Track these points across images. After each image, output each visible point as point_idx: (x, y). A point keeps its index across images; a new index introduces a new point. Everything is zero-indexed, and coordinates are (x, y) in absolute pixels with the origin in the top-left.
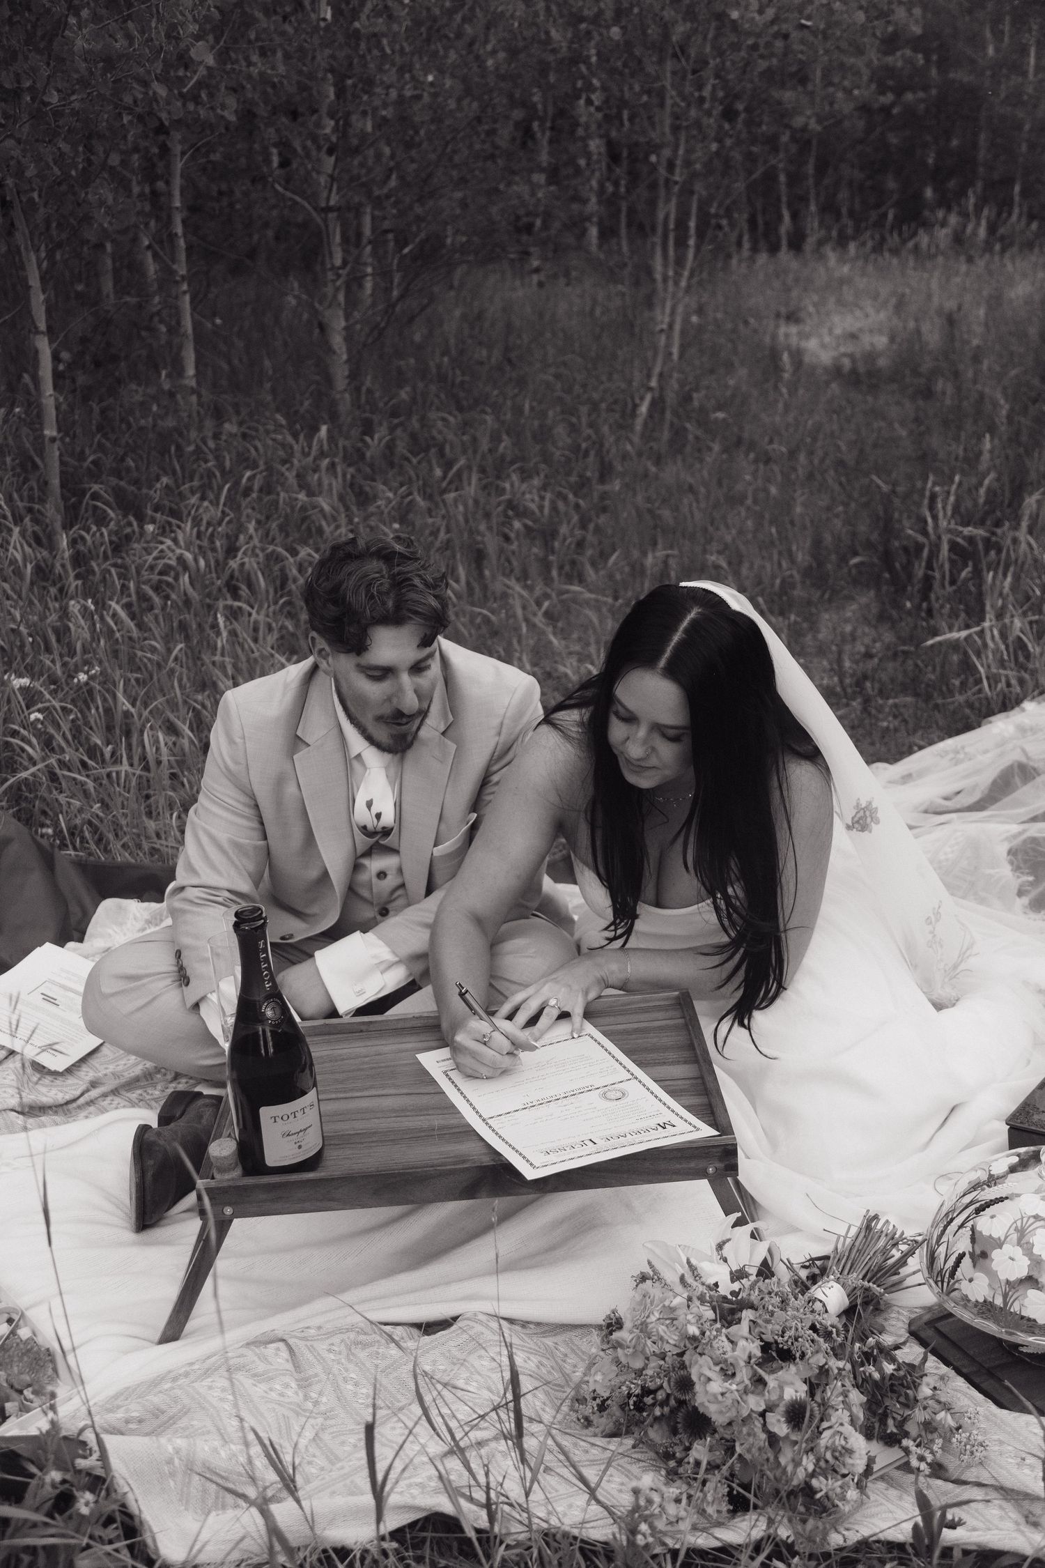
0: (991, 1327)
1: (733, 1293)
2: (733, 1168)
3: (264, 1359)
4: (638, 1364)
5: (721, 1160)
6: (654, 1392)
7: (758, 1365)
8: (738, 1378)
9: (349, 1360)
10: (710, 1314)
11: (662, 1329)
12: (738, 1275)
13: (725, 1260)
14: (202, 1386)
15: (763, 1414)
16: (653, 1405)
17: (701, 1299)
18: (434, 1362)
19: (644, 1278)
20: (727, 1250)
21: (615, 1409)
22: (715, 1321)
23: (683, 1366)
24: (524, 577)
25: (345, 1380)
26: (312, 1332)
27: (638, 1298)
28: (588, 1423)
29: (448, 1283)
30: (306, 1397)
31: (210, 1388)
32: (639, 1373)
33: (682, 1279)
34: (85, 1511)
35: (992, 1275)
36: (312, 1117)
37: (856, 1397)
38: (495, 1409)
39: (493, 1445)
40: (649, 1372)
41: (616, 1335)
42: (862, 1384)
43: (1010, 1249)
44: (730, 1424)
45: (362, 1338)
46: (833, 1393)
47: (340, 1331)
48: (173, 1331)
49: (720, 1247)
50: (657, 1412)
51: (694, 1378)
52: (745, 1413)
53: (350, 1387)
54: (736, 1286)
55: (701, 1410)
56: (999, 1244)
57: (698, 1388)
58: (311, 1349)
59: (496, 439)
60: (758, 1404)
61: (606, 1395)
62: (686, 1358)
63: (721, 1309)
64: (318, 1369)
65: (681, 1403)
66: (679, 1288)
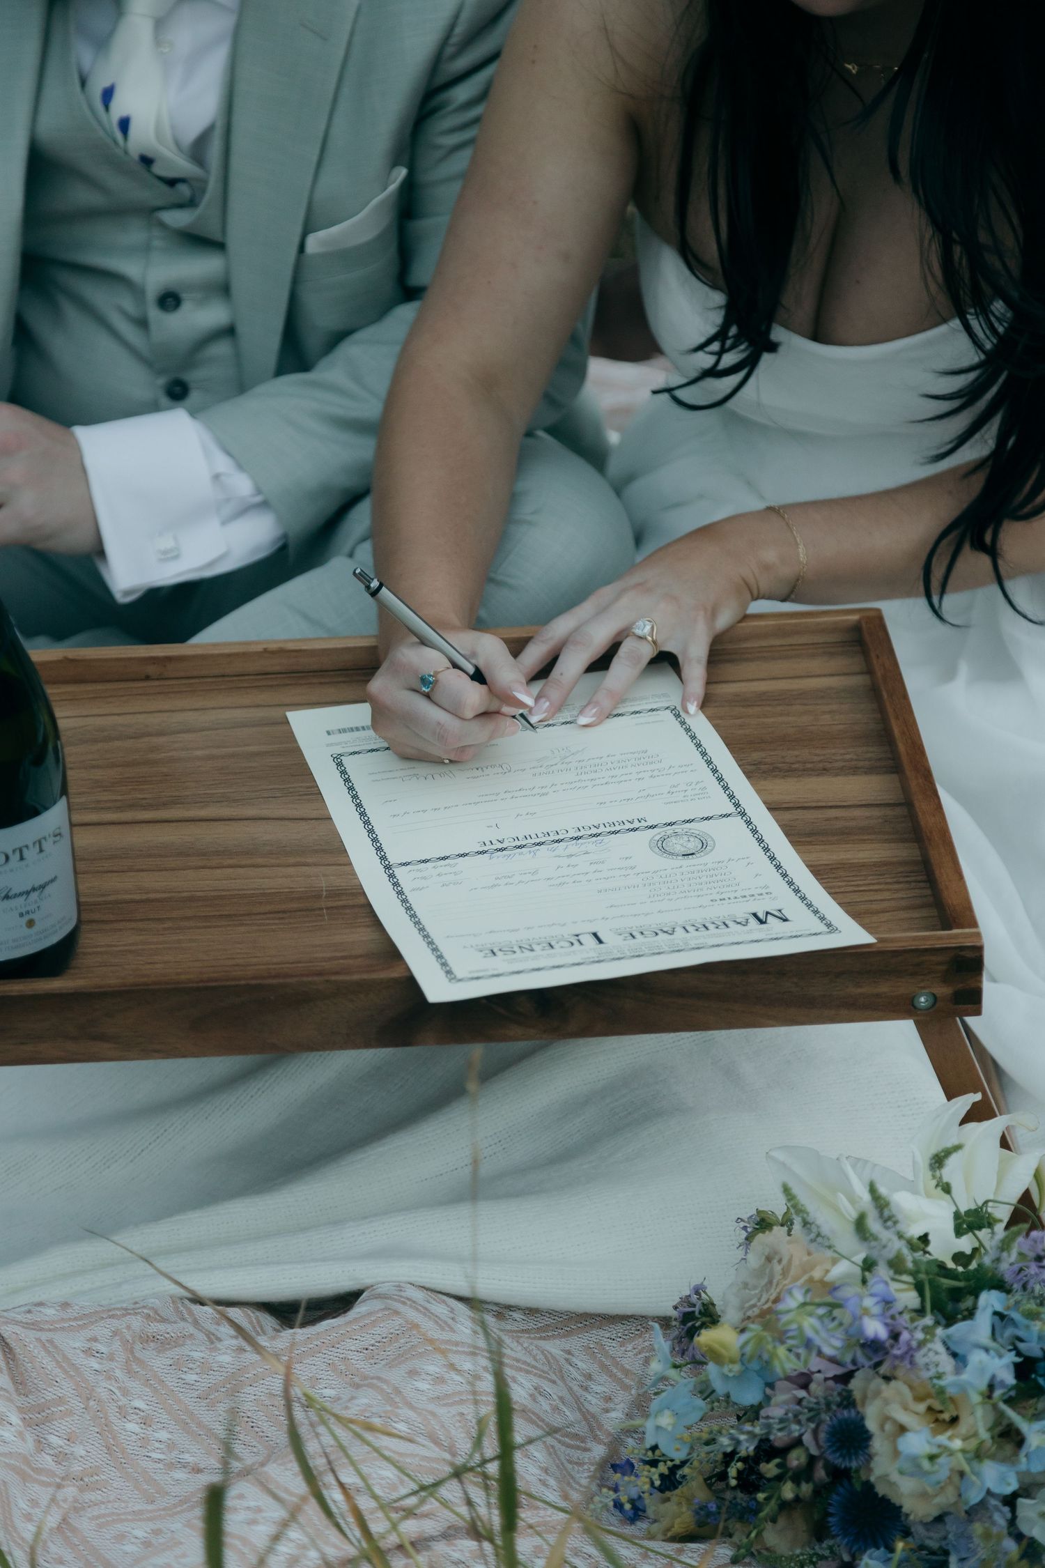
1: (959, 1257)
2: (971, 1000)
4: (749, 1396)
5: (945, 980)
6: (783, 1452)
7: (1009, 1401)
8: (963, 1427)
9: (130, 1372)
10: (910, 1298)
11: (809, 1325)
12: (969, 1222)
13: (947, 1189)
15: (1010, 1501)
16: (779, 1478)
17: (896, 1265)
18: (315, 1380)
19: (763, 1223)
20: (951, 1170)
21: (695, 1488)
22: (921, 1312)
23: (848, 1401)
25: (123, 1413)
26: (50, 1312)
27: (754, 1260)
28: (636, 1512)
29: (337, 1223)
30: (41, 1445)
32: (752, 1413)
33: (860, 1225)
36: (57, 861)
38: (458, 1473)
39: (440, 1547)
40: (775, 1412)
41: (706, 1337)
44: (939, 1519)
45: (156, 1328)
47: (109, 1313)
49: (938, 1161)
50: (788, 1491)
51: (871, 1424)
52: (974, 1497)
54: (965, 1244)
55: (881, 1490)
57: (878, 1445)
58: (50, 1347)
60: (1003, 1479)
61: (679, 1456)
62: (855, 1384)
63: (935, 1287)
64: (66, 1388)
65: (839, 1475)
66: (846, 1240)
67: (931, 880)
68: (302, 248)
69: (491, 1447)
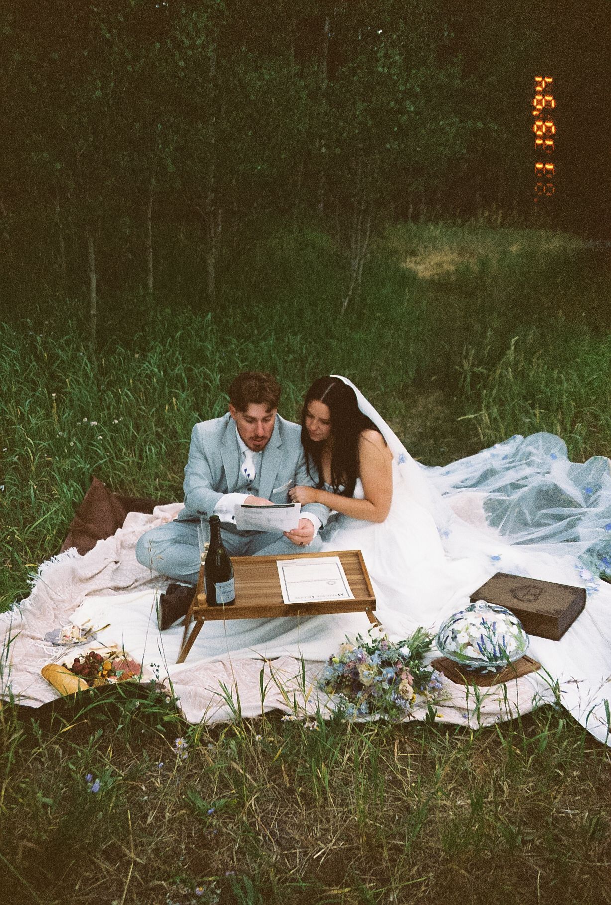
0: (457, 659)
1: (373, 646)
3: (215, 666)
5: (370, 606)
6: (346, 677)
7: (380, 666)
8: (373, 670)
10: (365, 652)
11: (350, 656)
12: (374, 641)
13: (371, 636)
14: (196, 673)
15: (381, 682)
16: (346, 681)
17: (363, 647)
18: (274, 667)
21: (332, 684)
22: (367, 654)
23: (355, 668)
24: (293, 382)
28: (323, 689)
31: (199, 674)
33: (357, 638)
34: (168, 702)
35: (457, 642)
36: (233, 587)
37: (411, 678)
40: (345, 671)
42: (413, 673)
43: (463, 633)
44: (370, 686)
45: (247, 662)
46: (403, 676)
48: (181, 659)
49: (369, 631)
50: (347, 683)
51: (359, 671)
52: (375, 682)
53: (244, 676)
54: (374, 644)
55: (361, 682)
56: (460, 632)
57: (360, 674)
59: (281, 316)
60: (379, 679)
61: (330, 679)
62: (357, 665)
63: (369, 650)
65: (355, 680)
67: (368, 591)
68: (272, 492)
69: (301, 672)
